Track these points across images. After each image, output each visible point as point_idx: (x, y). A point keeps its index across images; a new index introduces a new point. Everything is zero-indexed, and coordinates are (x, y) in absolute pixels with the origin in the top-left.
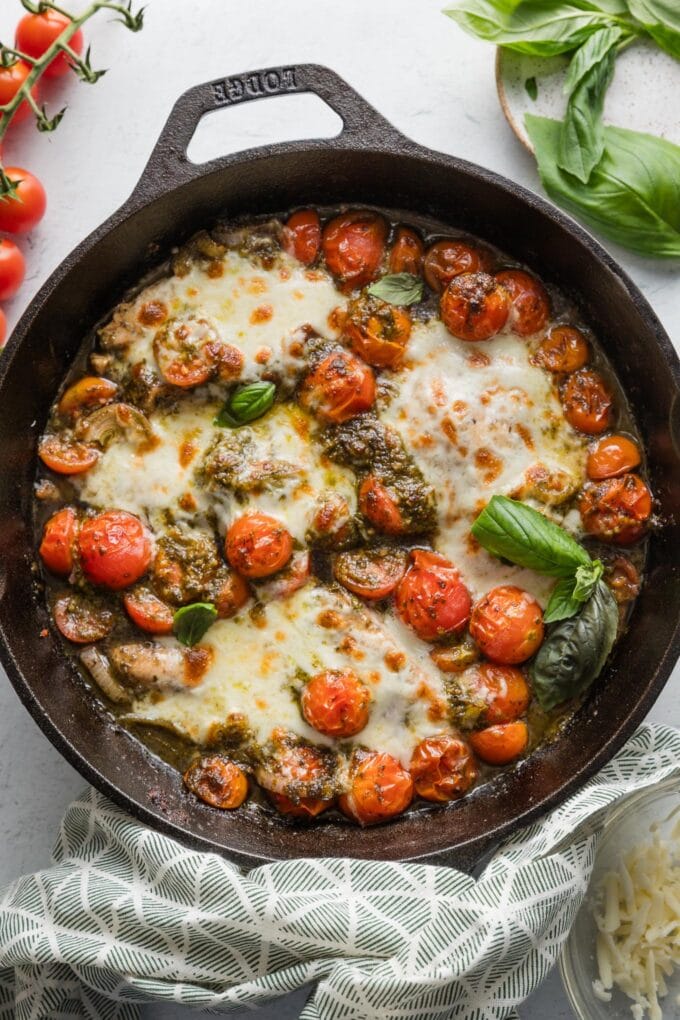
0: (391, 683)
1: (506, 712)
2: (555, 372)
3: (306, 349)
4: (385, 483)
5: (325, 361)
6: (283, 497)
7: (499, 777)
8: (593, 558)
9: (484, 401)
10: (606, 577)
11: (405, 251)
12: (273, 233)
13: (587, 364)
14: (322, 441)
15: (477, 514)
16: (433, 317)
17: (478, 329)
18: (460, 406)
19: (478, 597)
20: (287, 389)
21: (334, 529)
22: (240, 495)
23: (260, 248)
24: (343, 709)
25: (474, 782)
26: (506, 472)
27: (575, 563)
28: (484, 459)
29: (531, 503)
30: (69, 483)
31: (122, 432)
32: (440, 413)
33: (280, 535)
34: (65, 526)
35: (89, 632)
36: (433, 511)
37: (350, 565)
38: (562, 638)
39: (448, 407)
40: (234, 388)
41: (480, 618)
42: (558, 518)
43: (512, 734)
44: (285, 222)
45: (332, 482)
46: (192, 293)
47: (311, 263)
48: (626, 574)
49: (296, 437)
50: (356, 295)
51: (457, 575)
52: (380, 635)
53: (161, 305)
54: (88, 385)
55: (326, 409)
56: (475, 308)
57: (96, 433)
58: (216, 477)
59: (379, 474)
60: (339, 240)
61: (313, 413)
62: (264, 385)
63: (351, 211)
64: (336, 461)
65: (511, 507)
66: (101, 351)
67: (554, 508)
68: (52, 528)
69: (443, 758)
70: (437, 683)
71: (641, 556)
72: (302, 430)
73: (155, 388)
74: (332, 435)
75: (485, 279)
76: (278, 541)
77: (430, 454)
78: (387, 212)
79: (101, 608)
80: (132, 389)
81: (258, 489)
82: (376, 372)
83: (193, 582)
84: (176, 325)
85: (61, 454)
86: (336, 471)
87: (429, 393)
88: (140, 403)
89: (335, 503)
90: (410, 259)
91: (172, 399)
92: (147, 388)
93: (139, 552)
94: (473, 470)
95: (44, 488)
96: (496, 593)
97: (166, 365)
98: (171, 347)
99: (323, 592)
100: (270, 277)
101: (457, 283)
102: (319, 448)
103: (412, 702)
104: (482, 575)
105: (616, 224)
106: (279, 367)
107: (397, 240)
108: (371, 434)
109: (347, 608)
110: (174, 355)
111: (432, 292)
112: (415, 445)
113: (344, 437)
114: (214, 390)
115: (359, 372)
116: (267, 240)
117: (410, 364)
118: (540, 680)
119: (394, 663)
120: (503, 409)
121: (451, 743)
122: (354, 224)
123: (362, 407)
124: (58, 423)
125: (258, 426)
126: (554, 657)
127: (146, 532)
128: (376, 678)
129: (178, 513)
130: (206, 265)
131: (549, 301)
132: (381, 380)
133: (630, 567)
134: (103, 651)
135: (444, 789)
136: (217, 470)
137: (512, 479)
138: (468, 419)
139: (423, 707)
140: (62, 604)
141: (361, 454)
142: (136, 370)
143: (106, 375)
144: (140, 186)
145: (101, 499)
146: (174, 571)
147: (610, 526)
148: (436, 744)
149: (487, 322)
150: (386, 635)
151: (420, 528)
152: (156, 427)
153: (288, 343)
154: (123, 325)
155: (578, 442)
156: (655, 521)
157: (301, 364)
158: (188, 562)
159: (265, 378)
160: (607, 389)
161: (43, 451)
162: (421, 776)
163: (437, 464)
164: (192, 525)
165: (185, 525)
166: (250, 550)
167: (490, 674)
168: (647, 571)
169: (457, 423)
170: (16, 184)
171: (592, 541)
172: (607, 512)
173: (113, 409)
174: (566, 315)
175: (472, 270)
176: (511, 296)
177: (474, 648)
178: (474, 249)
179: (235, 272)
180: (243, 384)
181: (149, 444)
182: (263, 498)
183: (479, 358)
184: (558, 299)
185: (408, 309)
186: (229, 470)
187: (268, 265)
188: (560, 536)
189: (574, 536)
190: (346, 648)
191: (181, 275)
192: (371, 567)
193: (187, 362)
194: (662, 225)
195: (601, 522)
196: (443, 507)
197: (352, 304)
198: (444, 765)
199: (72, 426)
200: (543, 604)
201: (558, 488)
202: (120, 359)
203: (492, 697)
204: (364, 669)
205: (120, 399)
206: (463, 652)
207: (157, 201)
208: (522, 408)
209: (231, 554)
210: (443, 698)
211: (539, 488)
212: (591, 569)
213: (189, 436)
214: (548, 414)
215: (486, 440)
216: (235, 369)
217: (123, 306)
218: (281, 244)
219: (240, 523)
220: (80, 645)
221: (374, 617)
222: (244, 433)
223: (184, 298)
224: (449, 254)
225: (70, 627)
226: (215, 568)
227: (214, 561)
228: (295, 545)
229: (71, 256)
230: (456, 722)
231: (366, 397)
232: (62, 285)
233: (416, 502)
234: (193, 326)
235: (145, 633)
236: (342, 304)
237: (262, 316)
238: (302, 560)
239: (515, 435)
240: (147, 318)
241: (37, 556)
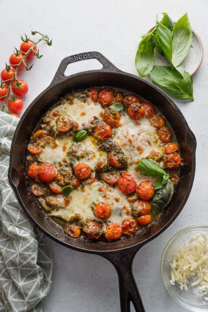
0: (116, 205)
1: (145, 212)
2: (156, 127)
3: (94, 122)
4: (114, 155)
5: (99, 125)
6: (89, 159)
7: (143, 229)
8: (167, 173)
9: (139, 135)
10: (170, 178)
11: (119, 97)
12: (86, 93)
13: (164, 125)
14: (98, 145)
15: (138, 163)
16: (126, 114)
17: (137, 117)
18: (133, 136)
19: (138, 184)
20: (90, 132)
21: (102, 167)
22: (78, 159)
23: (83, 97)
24: (104, 212)
25: (138, 230)
26: (145, 152)
27: (163, 174)
28: (139, 149)
29: (151, 160)
30: (35, 156)
31: (48, 143)
32: (128, 137)
33: (88, 168)
34: (34, 167)
35: (41, 193)
36: (126, 162)
37: (106, 176)
38: (159, 194)
39: (130, 136)
40: (76, 132)
41: (138, 188)
42: (158, 163)
43: (147, 218)
44: (89, 91)
45: (101, 155)
46: (66, 109)
47: (95, 101)
48: (175, 177)
49: (92, 144)
50: (107, 109)
51: (133, 178)
52: (113, 193)
53: (58, 111)
54: (40, 132)
55: (99, 137)
56: (136, 112)
57: (42, 144)
58: (72, 154)
59: (113, 153)
60: (102, 95)
61: (96, 138)
62: (84, 131)
63: (105, 88)
64: (102, 150)
65: (146, 160)
66: (43, 123)
67: (157, 161)
68: (31, 167)
69: (130, 224)
70: (128, 205)
71: (179, 173)
72: (93, 142)
73: (57, 132)
74: (101, 144)
75: (139, 104)
76: (88, 170)
77: (126, 148)
78: (114, 88)
79: (44, 187)
80: (51, 132)
81: (83, 157)
82: (112, 128)
83: (66, 180)
84: (62, 117)
85: (33, 149)
86: (102, 152)
87: (125, 133)
88: (53, 136)
89: (102, 160)
90: (120, 100)
91: (61, 135)
92: (55, 132)
93: (53, 173)
94: (136, 152)
95: (29, 158)
96: (143, 182)
97: (59, 126)
98: (60, 122)
99: (99, 183)
100: (85, 105)
101: (132, 105)
102: (98, 147)
103: (122, 210)
104: (139, 178)
105: (171, 91)
106: (88, 127)
107: (117, 95)
108: (111, 143)
109: (105, 187)
110: (61, 124)
111: (126, 107)
112: (122, 146)
113: (104, 144)
114: (71, 133)
115: (108, 128)
116: (84, 95)
117: (120, 126)
118: (154, 204)
119: (117, 200)
120: (143, 136)
121: (132, 220)
122: (106, 91)
123: (108, 136)
124: (32, 141)
125: (83, 142)
126: (157, 198)
127: (55, 168)
128: (113, 204)
129: (63, 163)
130: (69, 102)
131: (155, 110)
132: (113, 130)
133: (176, 176)
134: (44, 198)
135: (130, 232)
136: (72, 152)
137: (146, 154)
138: (135, 139)
139: (124, 211)
140: (33, 187)
141: (108, 148)
142: (52, 128)
143: (44, 129)
144: (53, 82)
145: (43, 160)
146: (62, 178)
147: (170, 165)
148: (128, 221)
149: (139, 115)
150: (115, 193)
151: (123, 166)
152: (57, 142)
153: (90, 121)
154: (49, 117)
155: (162, 145)
156: (182, 164)
157: (93, 126)
158: (65, 175)
159: (84, 129)
160: (170, 132)
161: (29, 148)
162: (124, 229)
163: (127, 150)
164: (66, 166)
165: (64, 166)
166: (81, 172)
167: (141, 203)
168: (180, 177)
169: (132, 140)
170: (21, 84)
171: (166, 169)
172: (170, 162)
173: (46, 138)
174: (159, 113)
175: (136, 102)
176: (145, 108)
177: (137, 196)
178: (136, 97)
179: (76, 103)
180: (79, 131)
181: (55, 146)
182: (84, 159)
183: (137, 124)
184: (157, 109)
185: (120, 112)
186: (75, 152)
187: (85, 101)
188: (159, 168)
189: (162, 168)
190: (105, 197)
191: (63, 104)
192: (111, 176)
193: (65, 126)
194: (182, 91)
195: (169, 164)
196: (129, 161)
197: (106, 111)
198: (130, 226)
199: (36, 142)
200: (155, 185)
201: (158, 156)
202: (48, 125)
203: (142, 208)
204: (109, 202)
205: (48, 135)
206: (134, 197)
207: (57, 85)
208: (148, 136)
209: (76, 173)
210: (130, 209)
211: (153, 156)
212: (167, 176)
213: (65, 144)
214: (155, 138)
215: (139, 144)
216: (77, 127)
217: (48, 112)
218: (88, 96)
219: (78, 165)
220: (38, 197)
221: (112, 189)
222: (79, 143)
223: (64, 110)
224: (130, 98)
225: (35, 192)
226: (72, 177)
227: (72, 175)
228: (92, 171)
229: (35, 99)
230: (133, 215)
231: (109, 134)
232: (33, 106)
233: (122, 160)
234: (66, 117)
235: (54, 194)
236: (103, 111)
237: (83, 114)
238: (94, 175)
239: (147, 143)
240: (55, 115)
241: (27, 175)
